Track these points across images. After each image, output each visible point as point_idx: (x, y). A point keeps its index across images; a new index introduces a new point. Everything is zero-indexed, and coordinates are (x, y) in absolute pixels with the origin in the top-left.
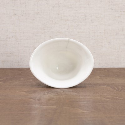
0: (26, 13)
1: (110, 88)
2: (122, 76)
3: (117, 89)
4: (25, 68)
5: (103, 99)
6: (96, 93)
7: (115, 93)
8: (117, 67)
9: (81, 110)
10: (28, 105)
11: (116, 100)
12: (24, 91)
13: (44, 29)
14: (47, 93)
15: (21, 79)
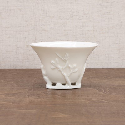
0: (8, 10)
1: (96, 90)
2: (111, 77)
3: (104, 91)
4: (7, 69)
5: (88, 102)
6: (81, 96)
7: (102, 95)
8: (107, 68)
9: (63, 114)
10: (6, 109)
11: (101, 103)
12: (4, 94)
13: (28, 27)
14: (28, 96)
15: (2, 81)
